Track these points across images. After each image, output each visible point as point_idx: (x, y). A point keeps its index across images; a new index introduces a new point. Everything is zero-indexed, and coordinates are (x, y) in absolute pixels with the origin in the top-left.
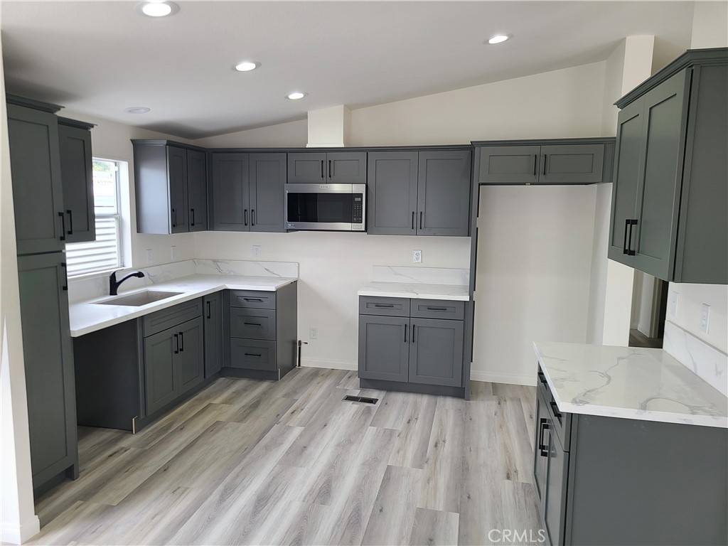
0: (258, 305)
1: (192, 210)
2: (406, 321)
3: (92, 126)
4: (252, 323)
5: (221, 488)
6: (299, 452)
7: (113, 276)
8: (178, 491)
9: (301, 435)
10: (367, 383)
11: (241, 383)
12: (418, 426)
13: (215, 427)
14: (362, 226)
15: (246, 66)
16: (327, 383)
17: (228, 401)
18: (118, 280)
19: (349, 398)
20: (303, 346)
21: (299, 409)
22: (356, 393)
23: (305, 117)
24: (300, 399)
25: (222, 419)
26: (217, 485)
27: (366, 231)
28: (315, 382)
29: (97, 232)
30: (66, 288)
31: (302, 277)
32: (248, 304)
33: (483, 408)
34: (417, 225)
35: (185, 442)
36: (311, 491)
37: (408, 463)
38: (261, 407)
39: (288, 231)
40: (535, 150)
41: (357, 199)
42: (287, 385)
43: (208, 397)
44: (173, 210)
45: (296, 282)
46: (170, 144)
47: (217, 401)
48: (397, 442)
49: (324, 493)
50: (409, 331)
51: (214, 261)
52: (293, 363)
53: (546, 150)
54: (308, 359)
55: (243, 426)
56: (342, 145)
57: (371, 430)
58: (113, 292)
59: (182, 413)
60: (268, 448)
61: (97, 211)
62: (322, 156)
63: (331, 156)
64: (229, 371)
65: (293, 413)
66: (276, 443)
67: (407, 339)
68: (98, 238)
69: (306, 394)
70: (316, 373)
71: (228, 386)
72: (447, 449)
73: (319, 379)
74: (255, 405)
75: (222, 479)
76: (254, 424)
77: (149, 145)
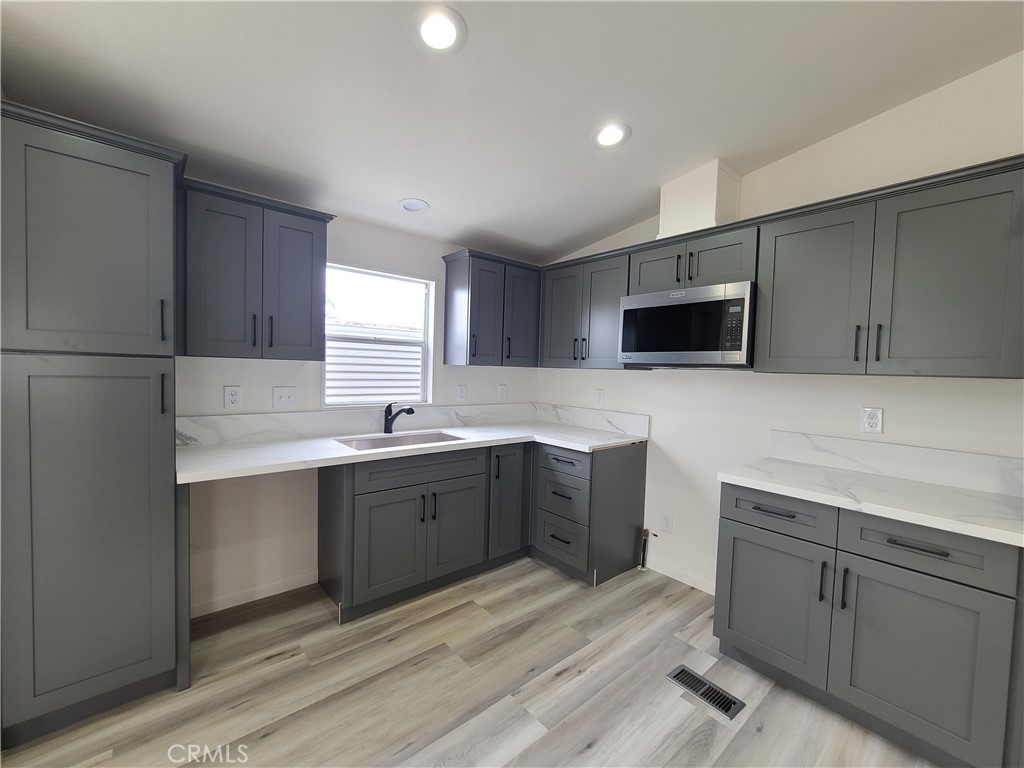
0: (569, 470)
1: (509, 339)
2: (828, 555)
3: (331, 217)
4: (562, 495)
7: (389, 409)
13: (429, 657)
14: (740, 357)
16: (667, 617)
17: (491, 608)
19: (685, 677)
20: (651, 539)
21: (576, 670)
22: (704, 664)
23: (657, 200)
24: (598, 638)
27: (751, 362)
28: (645, 609)
31: (653, 437)
32: (559, 467)
34: (869, 354)
38: (524, 638)
39: (627, 366)
41: (733, 310)
44: (472, 336)
45: (644, 443)
46: (474, 255)
47: (482, 599)
50: (833, 581)
51: (555, 407)
54: (658, 560)
56: (713, 226)
58: (388, 429)
62: (680, 249)
63: (693, 246)
65: (559, 674)
69: (616, 630)
70: (664, 590)
73: (656, 604)
74: (517, 631)
76: (486, 676)
77: (456, 261)
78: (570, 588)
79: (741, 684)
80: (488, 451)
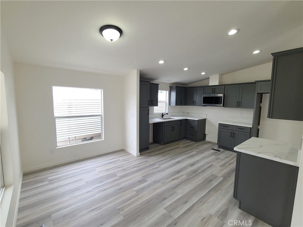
0: (194, 123)
1: (181, 101)
2: (232, 131)
3: (159, 84)
4: (192, 127)
5: (172, 158)
6: (193, 156)
7: (163, 114)
8: (163, 156)
9: (195, 154)
10: (220, 147)
11: (189, 141)
13: (178, 148)
15: (186, 69)
16: (210, 145)
17: (183, 144)
18: (164, 114)
19: (213, 149)
20: (207, 135)
21: (198, 149)
22: (216, 148)
23: (209, 78)
24: (200, 147)
25: (180, 147)
27: (223, 106)
28: (206, 144)
29: (158, 104)
30: (149, 114)
32: (191, 123)
34: (239, 105)
35: (170, 149)
36: (189, 164)
37: (218, 165)
39: (203, 106)
41: (221, 98)
43: (180, 142)
44: (176, 101)
45: (206, 119)
46: (176, 87)
48: (219, 160)
49: (192, 165)
50: (232, 134)
51: (188, 113)
52: (203, 139)
54: (207, 139)
55: (184, 149)
56: (218, 84)
57: (214, 157)
58: (162, 117)
59: (172, 144)
60: (186, 154)
61: (159, 101)
62: (213, 87)
63: (215, 87)
64: (186, 138)
65: (196, 149)
66: (188, 153)
67: (232, 136)
68: (158, 106)
69: (202, 146)
70: (209, 142)
71: (185, 141)
73: (208, 144)
74: (189, 146)
75: (172, 157)
76: (186, 149)
77: (172, 87)
78: (194, 142)
79: (221, 150)
80: (180, 120)
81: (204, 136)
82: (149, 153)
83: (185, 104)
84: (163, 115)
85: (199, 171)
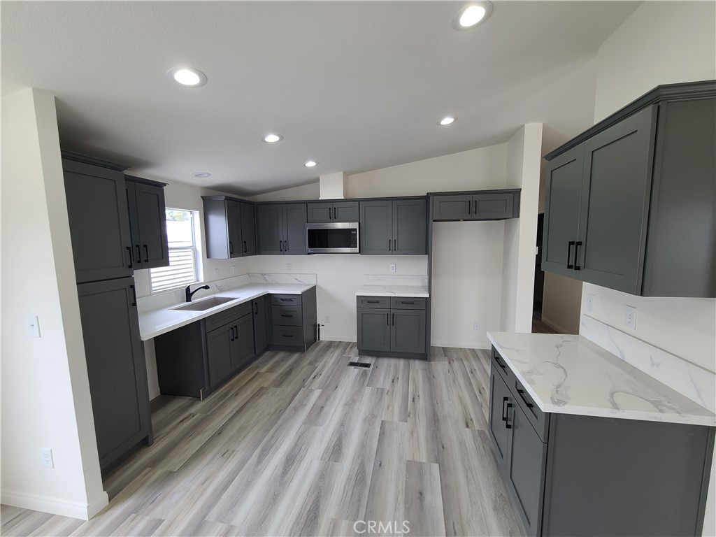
0: (290, 303)
1: (245, 242)
2: (388, 311)
3: (165, 185)
4: (287, 315)
5: (259, 449)
6: (319, 410)
7: (188, 289)
8: (226, 454)
9: (320, 397)
10: (363, 352)
11: (281, 355)
12: (399, 384)
13: (260, 392)
14: (357, 250)
15: (272, 138)
16: (338, 352)
17: (271, 370)
18: (192, 291)
19: (352, 364)
20: (321, 327)
21: (319, 375)
22: (356, 360)
23: (318, 180)
24: (320, 365)
25: (265, 385)
26: (257, 447)
27: (359, 253)
28: (329, 353)
29: (170, 259)
30: (135, 304)
31: (318, 284)
32: (284, 303)
33: (440, 366)
34: (393, 249)
35: (237, 406)
36: (327, 448)
37: (396, 418)
38: (292, 374)
39: (309, 254)
40: (469, 198)
41: (353, 232)
42: (311, 355)
43: (257, 367)
44: (230, 243)
45: (315, 287)
46: (227, 198)
47: (263, 370)
48: (386, 399)
49: (336, 451)
50: (390, 318)
51: (262, 274)
52: (315, 339)
53: (476, 197)
54: (325, 336)
55: (280, 390)
56: (343, 198)
57: (368, 390)
58: (188, 299)
59: (238, 381)
60: (296, 409)
61: (170, 245)
62: (330, 205)
63: (336, 205)
64: (272, 347)
65: (314, 378)
66: (302, 405)
67: (389, 323)
68: (171, 264)
69: (323, 362)
70: (331, 345)
71: (271, 358)
72: (422, 403)
73: (331, 350)
74: (288, 373)
75: (261, 441)
76: (288, 389)
77: (213, 200)
78: (296, 356)
79: (368, 360)
80: (253, 303)
81: (316, 328)
82: (155, 463)
83: (257, 250)
84: (189, 294)
85: (370, 468)
